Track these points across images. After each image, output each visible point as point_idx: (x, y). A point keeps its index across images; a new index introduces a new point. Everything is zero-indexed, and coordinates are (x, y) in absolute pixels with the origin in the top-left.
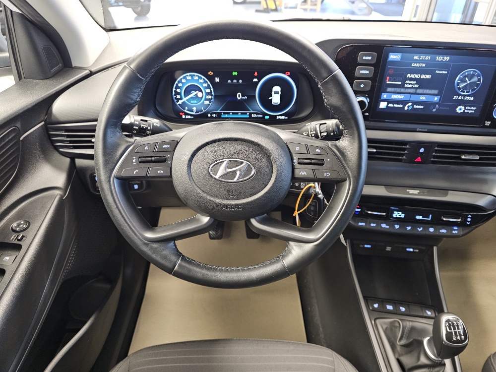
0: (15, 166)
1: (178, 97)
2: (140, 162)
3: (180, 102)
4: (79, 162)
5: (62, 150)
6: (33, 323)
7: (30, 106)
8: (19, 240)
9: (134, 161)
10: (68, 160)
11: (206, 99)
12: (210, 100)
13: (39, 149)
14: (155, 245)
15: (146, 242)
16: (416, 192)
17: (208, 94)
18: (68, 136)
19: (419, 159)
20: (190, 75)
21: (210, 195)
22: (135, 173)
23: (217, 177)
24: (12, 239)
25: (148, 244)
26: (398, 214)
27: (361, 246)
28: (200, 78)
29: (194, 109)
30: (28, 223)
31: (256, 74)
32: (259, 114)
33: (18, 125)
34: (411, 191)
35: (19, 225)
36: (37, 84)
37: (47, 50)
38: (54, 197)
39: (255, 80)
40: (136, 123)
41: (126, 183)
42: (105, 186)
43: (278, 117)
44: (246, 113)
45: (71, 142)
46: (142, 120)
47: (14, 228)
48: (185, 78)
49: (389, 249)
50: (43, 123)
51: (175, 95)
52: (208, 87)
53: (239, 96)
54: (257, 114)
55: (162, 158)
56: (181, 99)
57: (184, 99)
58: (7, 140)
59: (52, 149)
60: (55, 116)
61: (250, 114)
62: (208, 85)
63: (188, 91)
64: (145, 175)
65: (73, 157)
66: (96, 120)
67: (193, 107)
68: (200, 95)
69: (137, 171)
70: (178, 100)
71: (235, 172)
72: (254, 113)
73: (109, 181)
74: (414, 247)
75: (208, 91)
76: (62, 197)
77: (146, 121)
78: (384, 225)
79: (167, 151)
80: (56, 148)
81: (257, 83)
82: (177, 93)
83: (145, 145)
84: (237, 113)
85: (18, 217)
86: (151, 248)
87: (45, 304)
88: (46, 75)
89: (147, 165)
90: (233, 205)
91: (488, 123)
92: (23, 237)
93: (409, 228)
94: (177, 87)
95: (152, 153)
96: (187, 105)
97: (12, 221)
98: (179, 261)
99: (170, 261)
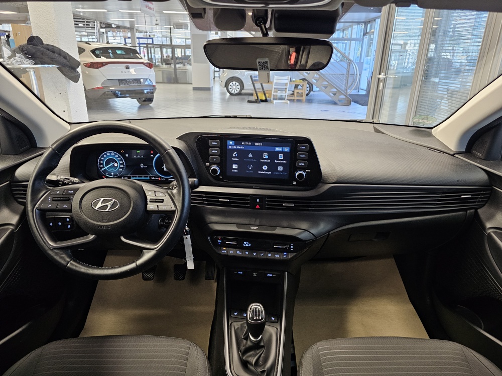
1: (102, 166)
2: (53, 201)
3: (103, 169)
9: (50, 200)
10: (23, 207)
11: (120, 168)
12: (122, 168)
14: (57, 251)
15: (51, 248)
16: (256, 228)
17: (121, 164)
18: (24, 191)
19: (258, 207)
20: (109, 153)
21: (92, 220)
22: (49, 207)
23: (96, 208)
26: (246, 244)
27: (236, 273)
28: (116, 154)
29: (112, 174)
31: (152, 152)
32: (156, 177)
34: (252, 228)
36: (9, 158)
37: (19, 137)
38: (7, 229)
39: (152, 156)
41: (43, 213)
42: (30, 214)
43: (169, 179)
44: (147, 177)
46: (65, 178)
48: (105, 154)
49: (255, 274)
50: (9, 182)
51: (100, 165)
52: (121, 160)
53: (142, 166)
54: (155, 177)
55: (67, 198)
56: (103, 167)
57: (106, 168)
59: (13, 200)
60: (16, 178)
61: (150, 177)
62: (121, 158)
63: (108, 163)
64: (56, 208)
67: (112, 172)
68: (116, 165)
69: (51, 205)
70: (101, 168)
71: (107, 206)
72: (153, 177)
73: (33, 211)
74: (272, 272)
75: (121, 162)
76: (13, 230)
77: (69, 179)
78: (238, 252)
80: (16, 199)
81: (154, 157)
82: (100, 164)
83: (57, 191)
84: (141, 177)
88: (16, 152)
89: (58, 202)
90: (105, 225)
91: (295, 183)
93: (255, 254)
94: (101, 160)
95: (61, 195)
96: (107, 171)
98: (71, 261)
99: (65, 260)
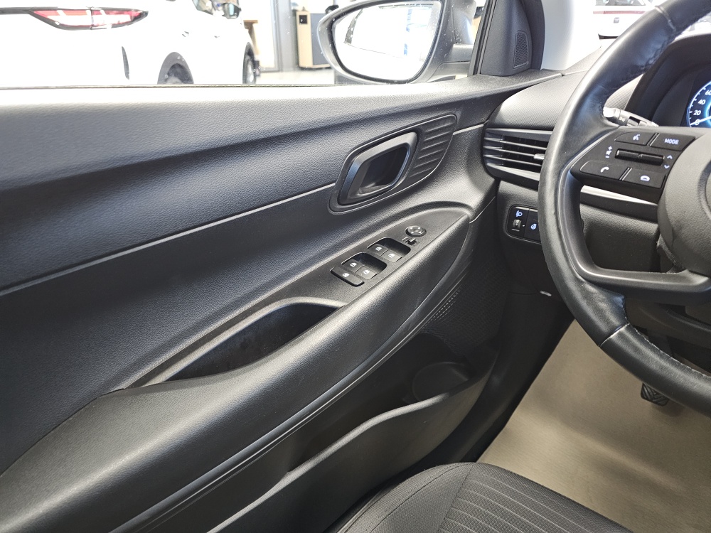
0: (436, 163)
1: (697, 113)
2: (617, 157)
3: (697, 122)
4: (505, 186)
5: (490, 165)
6: (388, 342)
7: (478, 96)
8: (410, 243)
9: (608, 153)
10: (492, 180)
13: (465, 156)
14: (592, 289)
15: (580, 278)
18: (505, 146)
22: (602, 171)
24: (404, 240)
25: (582, 282)
30: (425, 231)
33: (458, 114)
35: (414, 230)
37: (521, 39)
38: (460, 215)
40: (621, 119)
45: (505, 155)
46: (631, 118)
47: (409, 231)
50: (482, 125)
51: (692, 109)
55: (657, 158)
56: (701, 117)
57: (707, 118)
58: (442, 126)
59: (479, 162)
60: (500, 116)
64: (617, 178)
65: (499, 177)
66: (551, 129)
69: (607, 168)
73: (559, 174)
76: (468, 220)
77: (638, 121)
79: (670, 149)
80: (484, 161)
82: (696, 106)
83: (635, 134)
85: (416, 222)
86: (584, 290)
87: (406, 331)
88: (507, 71)
89: (628, 163)
92: (414, 242)
94: (702, 96)
95: (642, 147)
97: (409, 223)
98: (623, 329)
99: (607, 321)
